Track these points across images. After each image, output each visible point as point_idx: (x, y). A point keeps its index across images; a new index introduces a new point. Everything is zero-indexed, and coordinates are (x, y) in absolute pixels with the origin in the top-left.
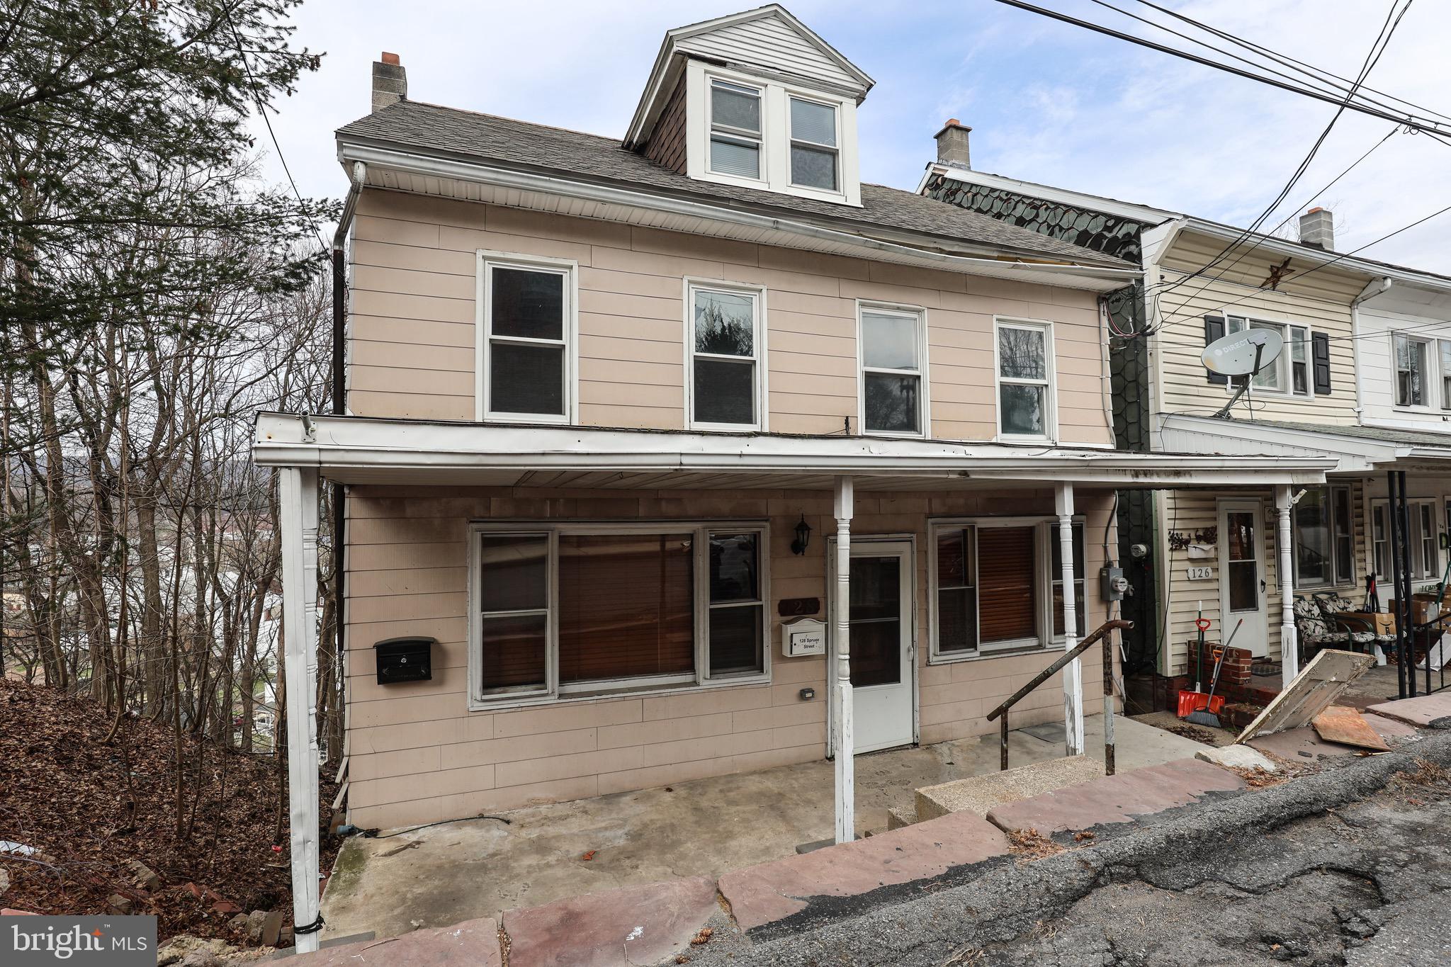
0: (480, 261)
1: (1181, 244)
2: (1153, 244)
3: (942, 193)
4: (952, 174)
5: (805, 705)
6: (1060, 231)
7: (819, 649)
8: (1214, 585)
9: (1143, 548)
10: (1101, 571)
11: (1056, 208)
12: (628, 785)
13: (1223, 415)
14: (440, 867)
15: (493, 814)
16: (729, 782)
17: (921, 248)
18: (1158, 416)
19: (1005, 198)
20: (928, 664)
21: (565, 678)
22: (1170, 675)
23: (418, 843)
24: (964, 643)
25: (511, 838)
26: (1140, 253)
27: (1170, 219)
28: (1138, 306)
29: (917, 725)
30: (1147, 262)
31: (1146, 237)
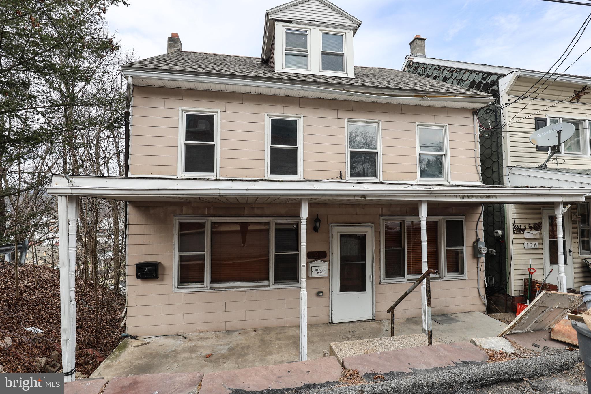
0: (180, 112)
1: (518, 83)
2: (504, 85)
3: (412, 69)
4: (416, 60)
5: (319, 298)
6: (462, 81)
7: (325, 274)
8: (540, 252)
9: (500, 232)
10: (474, 243)
11: (460, 71)
12: (239, 327)
13: (543, 167)
14: (151, 354)
15: (182, 334)
16: (281, 330)
17: (374, 94)
18: (507, 168)
19: (438, 68)
20: (380, 283)
21: (213, 280)
22: (512, 295)
23: (149, 343)
24: (399, 275)
25: (183, 345)
26: (498, 89)
27: (513, 72)
28: (498, 115)
29: (374, 311)
30: (502, 94)
31: (501, 81)
